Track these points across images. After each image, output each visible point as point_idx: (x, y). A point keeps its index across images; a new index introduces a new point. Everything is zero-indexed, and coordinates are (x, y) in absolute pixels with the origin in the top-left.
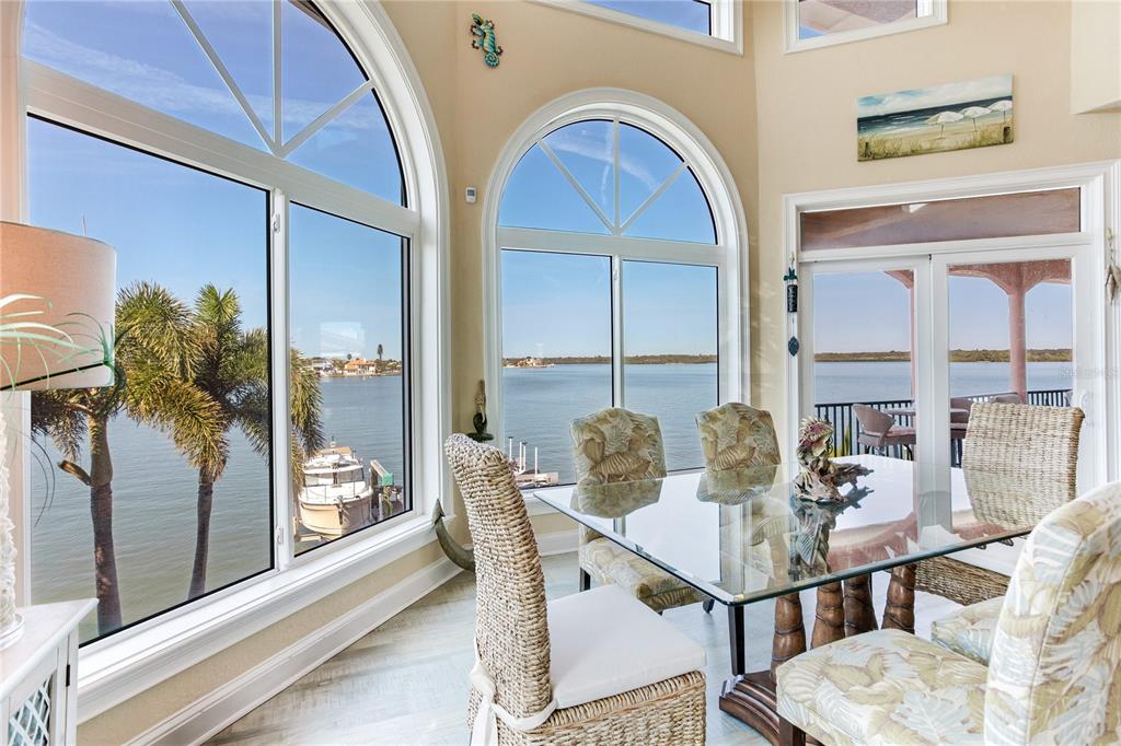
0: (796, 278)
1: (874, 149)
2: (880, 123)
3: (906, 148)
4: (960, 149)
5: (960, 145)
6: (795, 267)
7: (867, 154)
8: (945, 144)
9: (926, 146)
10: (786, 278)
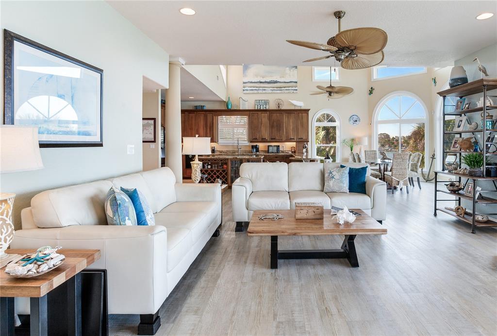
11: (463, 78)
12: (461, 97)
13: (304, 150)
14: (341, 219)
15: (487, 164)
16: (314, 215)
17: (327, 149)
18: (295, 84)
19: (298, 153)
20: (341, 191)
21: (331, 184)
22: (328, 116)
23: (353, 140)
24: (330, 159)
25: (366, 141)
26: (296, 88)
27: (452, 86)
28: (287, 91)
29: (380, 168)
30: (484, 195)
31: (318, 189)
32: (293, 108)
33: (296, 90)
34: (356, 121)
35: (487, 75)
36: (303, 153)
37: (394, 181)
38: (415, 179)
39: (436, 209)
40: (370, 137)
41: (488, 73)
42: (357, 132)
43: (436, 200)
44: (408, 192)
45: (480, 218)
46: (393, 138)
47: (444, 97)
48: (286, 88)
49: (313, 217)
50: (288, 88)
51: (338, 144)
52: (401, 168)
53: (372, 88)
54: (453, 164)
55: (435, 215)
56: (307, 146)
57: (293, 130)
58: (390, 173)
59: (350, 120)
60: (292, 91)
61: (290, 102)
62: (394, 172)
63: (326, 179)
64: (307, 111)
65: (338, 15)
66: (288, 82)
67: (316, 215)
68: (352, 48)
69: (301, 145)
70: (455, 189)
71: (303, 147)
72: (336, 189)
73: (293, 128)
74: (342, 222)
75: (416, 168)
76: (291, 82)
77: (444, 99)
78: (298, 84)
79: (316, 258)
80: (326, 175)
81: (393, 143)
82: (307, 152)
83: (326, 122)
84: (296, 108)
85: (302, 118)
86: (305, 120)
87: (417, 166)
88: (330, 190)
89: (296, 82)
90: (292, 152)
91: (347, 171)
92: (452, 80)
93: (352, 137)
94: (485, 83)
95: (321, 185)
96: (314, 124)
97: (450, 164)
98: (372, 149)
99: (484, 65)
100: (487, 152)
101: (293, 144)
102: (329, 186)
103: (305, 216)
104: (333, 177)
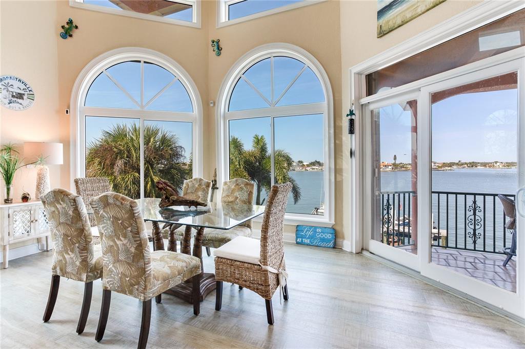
0: (354, 114)
1: (384, 28)
2: (386, 11)
3: (399, 22)
4: (428, 10)
5: (428, 7)
6: (353, 108)
7: (382, 34)
8: (419, 11)
9: (409, 15)
10: (348, 115)
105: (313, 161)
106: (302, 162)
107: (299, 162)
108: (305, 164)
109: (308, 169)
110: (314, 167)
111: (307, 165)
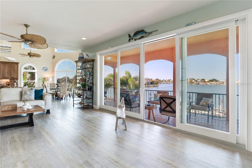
11: (82, 57)
12: (83, 64)
13: (15, 84)
14: (25, 108)
15: (88, 86)
16: (12, 109)
17: (32, 84)
18: (9, 48)
19: (11, 85)
20: (31, 99)
21: (25, 97)
22: (31, 67)
23: (44, 79)
24: (26, 86)
25: (51, 79)
26: (10, 51)
27: (79, 59)
28: (4, 52)
29: (56, 91)
30: (87, 97)
31: (18, 100)
32: (8, 61)
33: (11, 52)
34: (46, 70)
35: (89, 57)
36: (14, 85)
37: (61, 95)
38: (71, 95)
39: (74, 104)
40: (53, 78)
41: (89, 56)
42: (47, 75)
43: (74, 101)
44: (67, 100)
45: (86, 104)
46: (71, 79)
47: (77, 63)
48: (3, 50)
49: (11, 109)
50: (4, 50)
51: (36, 81)
52: (64, 90)
53: (54, 56)
54: (79, 87)
55: (74, 106)
56: (17, 81)
57: (7, 73)
58: (59, 93)
59: (43, 69)
60: (8, 52)
61: (5, 58)
62: (61, 92)
63: (23, 95)
64: (17, 63)
65: (26, 26)
66: (4, 47)
67: (13, 108)
68: (32, 41)
69: (13, 81)
70: (79, 96)
71: (14, 82)
72: (28, 99)
73: (7, 72)
74: (25, 109)
75: (71, 90)
76: (6, 47)
77: (77, 64)
78: (11, 49)
79: (14, 127)
80: (23, 93)
81: (71, 81)
82: (17, 84)
83: (29, 70)
84: (10, 61)
85: (14, 67)
86: (16, 68)
87: (71, 89)
88: (25, 100)
89: (10, 48)
90: (7, 85)
91: (34, 91)
92: (79, 57)
93: (44, 77)
94: (87, 60)
95: (20, 98)
96: (22, 70)
97: (78, 87)
98: (54, 83)
99: (87, 54)
100: (88, 82)
101: (8, 80)
102: (24, 98)
103: (7, 109)
104: (26, 94)
105: (212, 79)
106: (204, 80)
107: (202, 79)
108: (206, 81)
109: (208, 83)
110: (212, 83)
111: (207, 81)
